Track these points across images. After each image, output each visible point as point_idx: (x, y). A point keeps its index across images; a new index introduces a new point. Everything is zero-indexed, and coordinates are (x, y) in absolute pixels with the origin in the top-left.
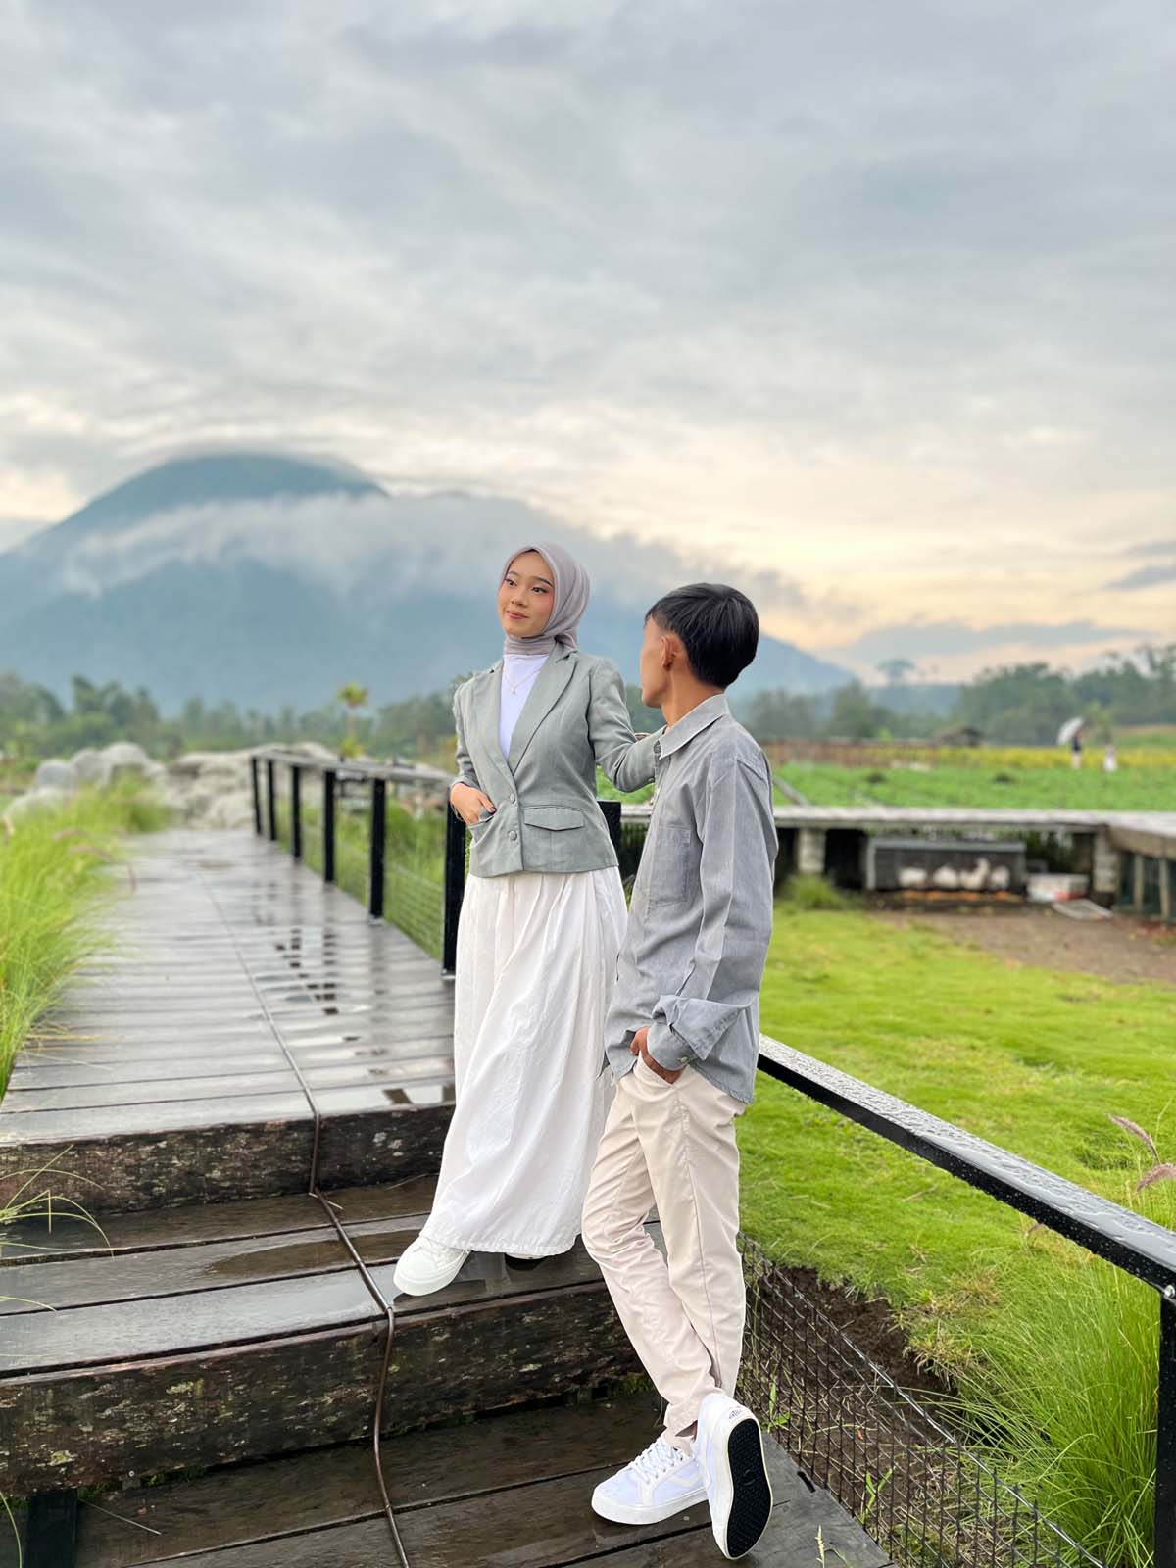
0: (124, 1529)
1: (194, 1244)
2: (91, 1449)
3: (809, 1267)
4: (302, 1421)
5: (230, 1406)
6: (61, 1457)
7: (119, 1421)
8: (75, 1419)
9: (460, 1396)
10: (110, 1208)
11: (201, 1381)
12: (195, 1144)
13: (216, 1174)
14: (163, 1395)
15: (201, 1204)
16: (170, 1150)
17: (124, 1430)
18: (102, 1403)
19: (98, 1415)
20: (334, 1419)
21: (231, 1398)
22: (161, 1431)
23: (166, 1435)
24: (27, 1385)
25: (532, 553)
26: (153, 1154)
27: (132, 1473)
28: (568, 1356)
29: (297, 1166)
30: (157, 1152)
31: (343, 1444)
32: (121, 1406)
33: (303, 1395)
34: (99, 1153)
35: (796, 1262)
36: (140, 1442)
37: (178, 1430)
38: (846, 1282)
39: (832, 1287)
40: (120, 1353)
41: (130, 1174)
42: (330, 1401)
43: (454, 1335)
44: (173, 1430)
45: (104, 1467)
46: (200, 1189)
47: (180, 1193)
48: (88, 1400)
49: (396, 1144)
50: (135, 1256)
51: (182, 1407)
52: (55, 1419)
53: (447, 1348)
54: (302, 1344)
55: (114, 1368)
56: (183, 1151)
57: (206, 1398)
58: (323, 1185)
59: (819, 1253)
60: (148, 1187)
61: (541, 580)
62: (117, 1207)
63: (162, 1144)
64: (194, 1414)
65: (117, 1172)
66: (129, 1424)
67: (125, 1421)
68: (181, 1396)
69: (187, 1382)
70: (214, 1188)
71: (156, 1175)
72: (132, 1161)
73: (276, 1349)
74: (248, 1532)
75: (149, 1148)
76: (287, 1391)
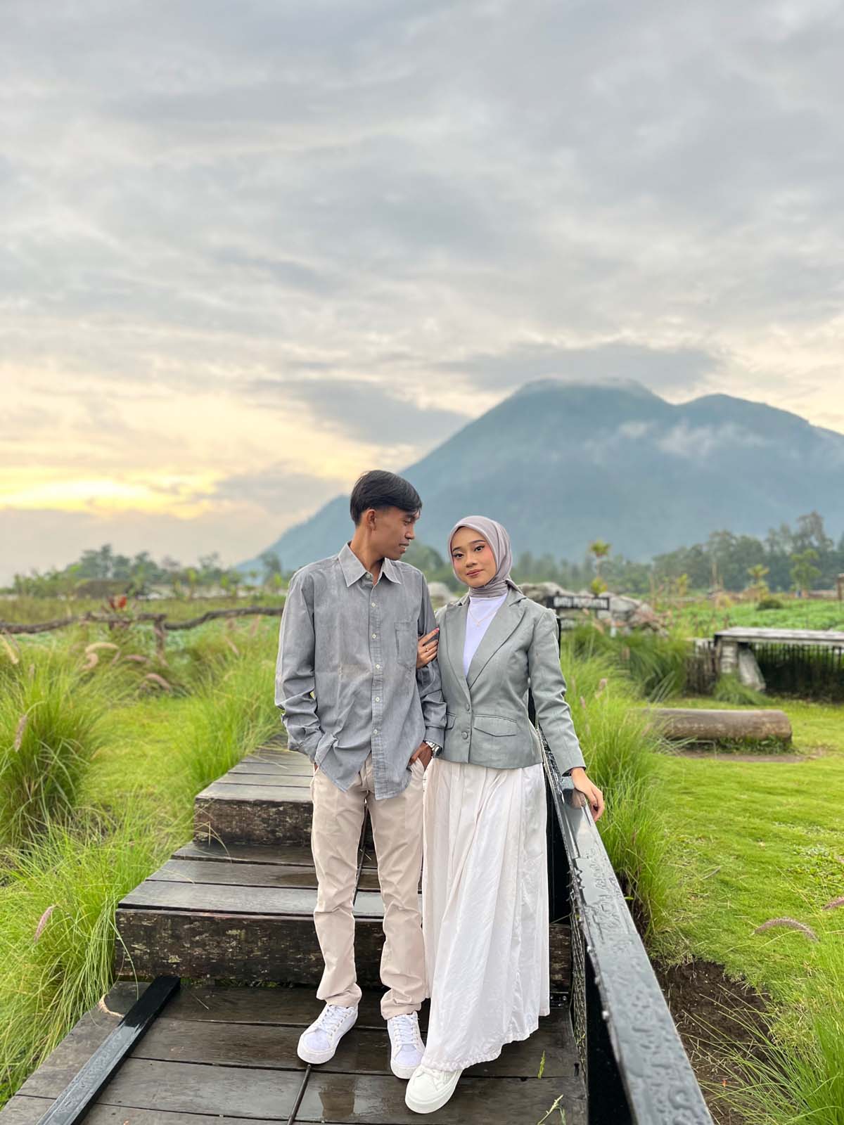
2: (188, 958)
4: (298, 967)
5: (260, 949)
6: (174, 959)
7: (202, 944)
8: (181, 939)
10: (253, 840)
11: (244, 931)
14: (225, 935)
16: (284, 812)
17: (205, 950)
18: (195, 932)
19: (193, 939)
21: (260, 944)
22: (223, 955)
23: (227, 958)
24: (159, 915)
26: (276, 813)
27: (208, 976)
32: (204, 936)
33: (298, 952)
34: (249, 809)
36: (213, 959)
37: (233, 956)
38: (744, 979)
39: (732, 980)
41: (264, 823)
44: (230, 956)
45: (194, 969)
47: (289, 838)
48: (187, 929)
51: (234, 943)
52: (172, 936)
57: (246, 941)
60: (273, 832)
62: (258, 840)
63: (281, 809)
64: (240, 948)
65: (258, 821)
66: (208, 947)
68: (235, 937)
69: (237, 929)
71: (277, 826)
72: (265, 816)
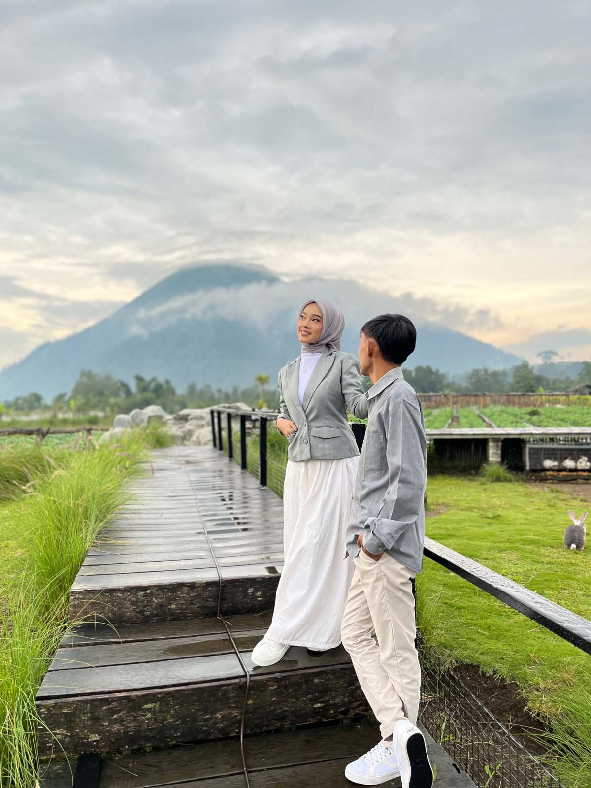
0: (122, 773)
1: (161, 639)
2: (107, 734)
3: (475, 664)
4: (206, 726)
5: (172, 716)
6: (94, 737)
7: (120, 721)
8: (100, 719)
9: (283, 717)
10: (124, 621)
11: (158, 703)
12: (163, 592)
13: (173, 606)
14: (141, 709)
15: (166, 620)
16: (152, 594)
17: (123, 725)
18: (113, 711)
19: (111, 717)
20: (222, 725)
21: (172, 712)
22: (140, 726)
23: (142, 729)
24: (78, 701)
25: (313, 304)
26: (144, 596)
27: (126, 747)
28: (338, 700)
29: (211, 603)
30: (146, 595)
31: (226, 738)
32: (121, 713)
33: (206, 713)
34: (120, 595)
35: (468, 661)
36: (130, 732)
37: (148, 726)
38: (495, 672)
39: (487, 675)
40: (121, 688)
41: (133, 605)
42: (220, 716)
43: (280, 687)
44: (146, 726)
45: (113, 743)
46: (166, 613)
47: (157, 615)
48: (106, 710)
49: (258, 594)
50: (134, 644)
51: (149, 715)
52: (91, 719)
53: (276, 693)
54: (206, 687)
55: (118, 695)
56: (158, 595)
57: (160, 711)
58: (224, 613)
59: (480, 657)
60: (142, 612)
61: (316, 315)
62: (128, 621)
63: (148, 592)
64: (155, 719)
65: (128, 604)
66: (125, 723)
67: (123, 721)
68: (149, 710)
69: (152, 703)
70: (172, 613)
71: (146, 606)
72: (135, 599)
73: (194, 689)
74: (178, 778)
75: (142, 593)
76: (199, 710)
